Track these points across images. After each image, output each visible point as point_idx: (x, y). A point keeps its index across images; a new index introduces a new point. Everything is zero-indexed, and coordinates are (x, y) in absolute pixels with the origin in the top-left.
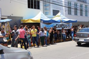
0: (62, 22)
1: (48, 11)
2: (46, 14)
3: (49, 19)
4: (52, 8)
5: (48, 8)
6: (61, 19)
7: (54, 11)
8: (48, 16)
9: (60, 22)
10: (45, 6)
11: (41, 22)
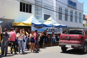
0: (53, 26)
1: (39, 16)
2: (37, 18)
3: (40, 23)
4: (44, 12)
5: (39, 12)
6: (52, 24)
7: (45, 15)
8: (40, 20)
9: (51, 27)
10: (37, 10)
11: (32, 25)
